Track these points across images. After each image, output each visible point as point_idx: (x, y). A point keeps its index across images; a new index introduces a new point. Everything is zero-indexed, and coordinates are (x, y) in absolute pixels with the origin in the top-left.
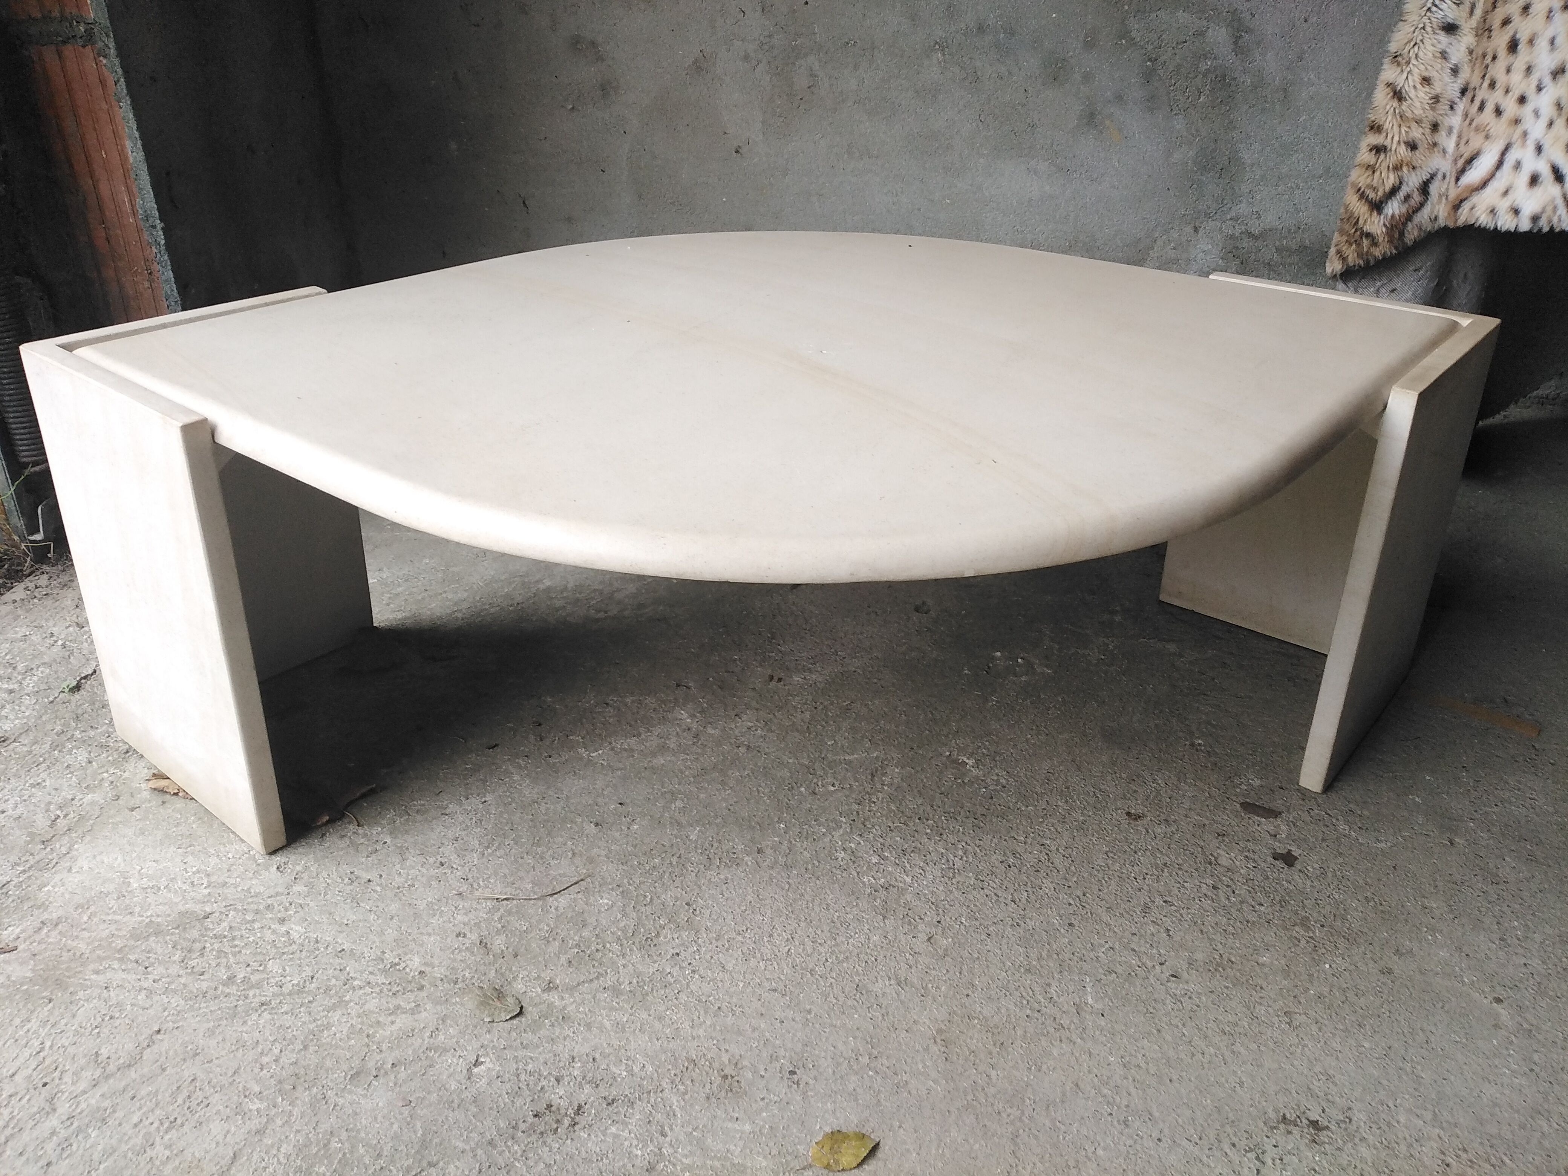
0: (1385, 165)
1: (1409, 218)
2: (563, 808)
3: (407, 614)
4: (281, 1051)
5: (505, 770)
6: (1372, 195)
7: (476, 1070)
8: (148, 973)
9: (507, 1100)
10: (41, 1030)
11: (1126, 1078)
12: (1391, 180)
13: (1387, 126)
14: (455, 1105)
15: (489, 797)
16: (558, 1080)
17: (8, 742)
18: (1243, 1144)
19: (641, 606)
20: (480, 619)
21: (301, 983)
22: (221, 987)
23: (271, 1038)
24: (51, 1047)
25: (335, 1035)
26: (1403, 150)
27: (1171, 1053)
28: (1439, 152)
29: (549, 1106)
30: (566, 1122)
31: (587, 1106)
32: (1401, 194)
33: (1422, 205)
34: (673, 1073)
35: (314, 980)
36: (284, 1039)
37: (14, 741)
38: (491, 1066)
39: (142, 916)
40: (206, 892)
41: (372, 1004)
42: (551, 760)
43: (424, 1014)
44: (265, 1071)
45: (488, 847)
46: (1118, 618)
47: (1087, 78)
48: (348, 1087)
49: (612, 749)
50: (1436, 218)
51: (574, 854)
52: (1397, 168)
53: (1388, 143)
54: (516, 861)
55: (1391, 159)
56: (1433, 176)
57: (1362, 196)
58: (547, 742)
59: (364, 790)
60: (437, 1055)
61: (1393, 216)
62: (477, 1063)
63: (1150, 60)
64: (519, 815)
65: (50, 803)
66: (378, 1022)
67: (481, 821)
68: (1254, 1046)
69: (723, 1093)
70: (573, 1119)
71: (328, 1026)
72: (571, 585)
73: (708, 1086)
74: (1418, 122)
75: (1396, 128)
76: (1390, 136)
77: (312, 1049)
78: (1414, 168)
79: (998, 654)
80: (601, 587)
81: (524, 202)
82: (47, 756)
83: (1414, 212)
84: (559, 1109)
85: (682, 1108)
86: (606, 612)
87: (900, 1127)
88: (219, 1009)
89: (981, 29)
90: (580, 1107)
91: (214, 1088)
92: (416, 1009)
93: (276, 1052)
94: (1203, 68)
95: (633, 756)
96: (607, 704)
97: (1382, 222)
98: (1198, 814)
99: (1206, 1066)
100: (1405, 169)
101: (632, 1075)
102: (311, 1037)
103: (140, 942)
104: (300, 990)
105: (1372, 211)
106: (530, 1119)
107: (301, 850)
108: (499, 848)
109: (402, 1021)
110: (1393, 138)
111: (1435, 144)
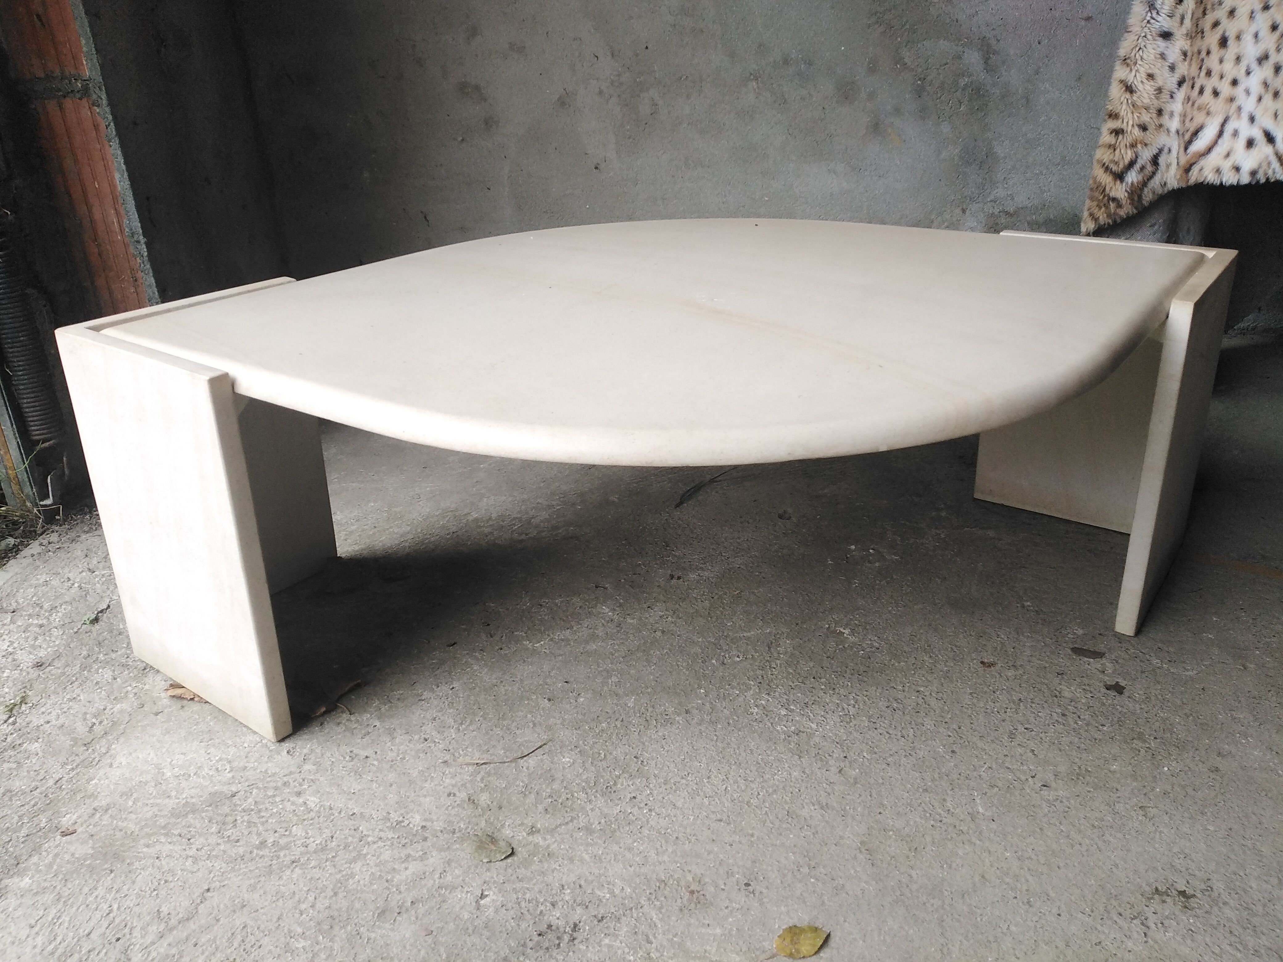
0: (1122, 145)
1: (1145, 184)
2: (519, 689)
3: (363, 546)
4: (315, 899)
5: (466, 662)
6: (1115, 168)
7: (482, 902)
8: (191, 844)
9: (513, 924)
10: (108, 895)
11: (1022, 868)
12: (1129, 155)
13: (1122, 113)
14: (470, 931)
15: (455, 685)
16: (553, 905)
17: (44, 666)
18: (1127, 913)
19: (555, 528)
20: (424, 546)
21: (323, 842)
22: (255, 851)
23: (305, 889)
24: (119, 908)
25: (359, 881)
26: (1137, 132)
27: (1054, 846)
28: (1164, 131)
29: (550, 926)
30: (566, 938)
31: (581, 924)
32: (1137, 166)
33: (1154, 173)
34: (648, 892)
35: (334, 839)
36: (316, 889)
37: (49, 665)
38: (494, 897)
39: (179, 799)
40: (230, 775)
41: (387, 855)
42: (502, 652)
43: (431, 860)
44: (304, 916)
45: (462, 724)
46: (943, 514)
47: (871, 96)
48: (377, 923)
49: (552, 640)
50: (1165, 184)
51: (534, 725)
52: (1133, 146)
53: (1124, 126)
54: (487, 733)
55: (1127, 139)
56: (1161, 151)
57: (1107, 169)
58: (497, 638)
59: (352, 684)
60: (448, 891)
61: (1132, 184)
62: (483, 896)
63: (920, 79)
64: (483, 696)
65: (86, 713)
66: (394, 869)
67: (453, 703)
68: (1119, 835)
69: (693, 905)
70: (571, 935)
71: (352, 876)
72: (494, 516)
73: (679, 901)
74: (1147, 109)
75: (1130, 115)
76: (1125, 121)
77: (341, 895)
78: (1146, 145)
79: (853, 547)
80: (519, 516)
81: (425, 218)
82: (78, 675)
83: (1148, 180)
84: (558, 928)
85: (661, 920)
86: (527, 535)
87: (845, 921)
88: (257, 868)
89: (786, 61)
90: (575, 925)
91: (263, 932)
92: (424, 856)
93: (311, 899)
94: (962, 83)
95: (570, 645)
96: (541, 605)
97: (1124, 189)
98: (1039, 659)
99: (1085, 854)
100: (1139, 146)
101: (615, 896)
102: (339, 885)
103: (180, 820)
104: (323, 848)
105: (1115, 180)
106: (536, 938)
107: (305, 737)
108: (471, 723)
109: (414, 867)
110: (1128, 123)
111: (1161, 126)
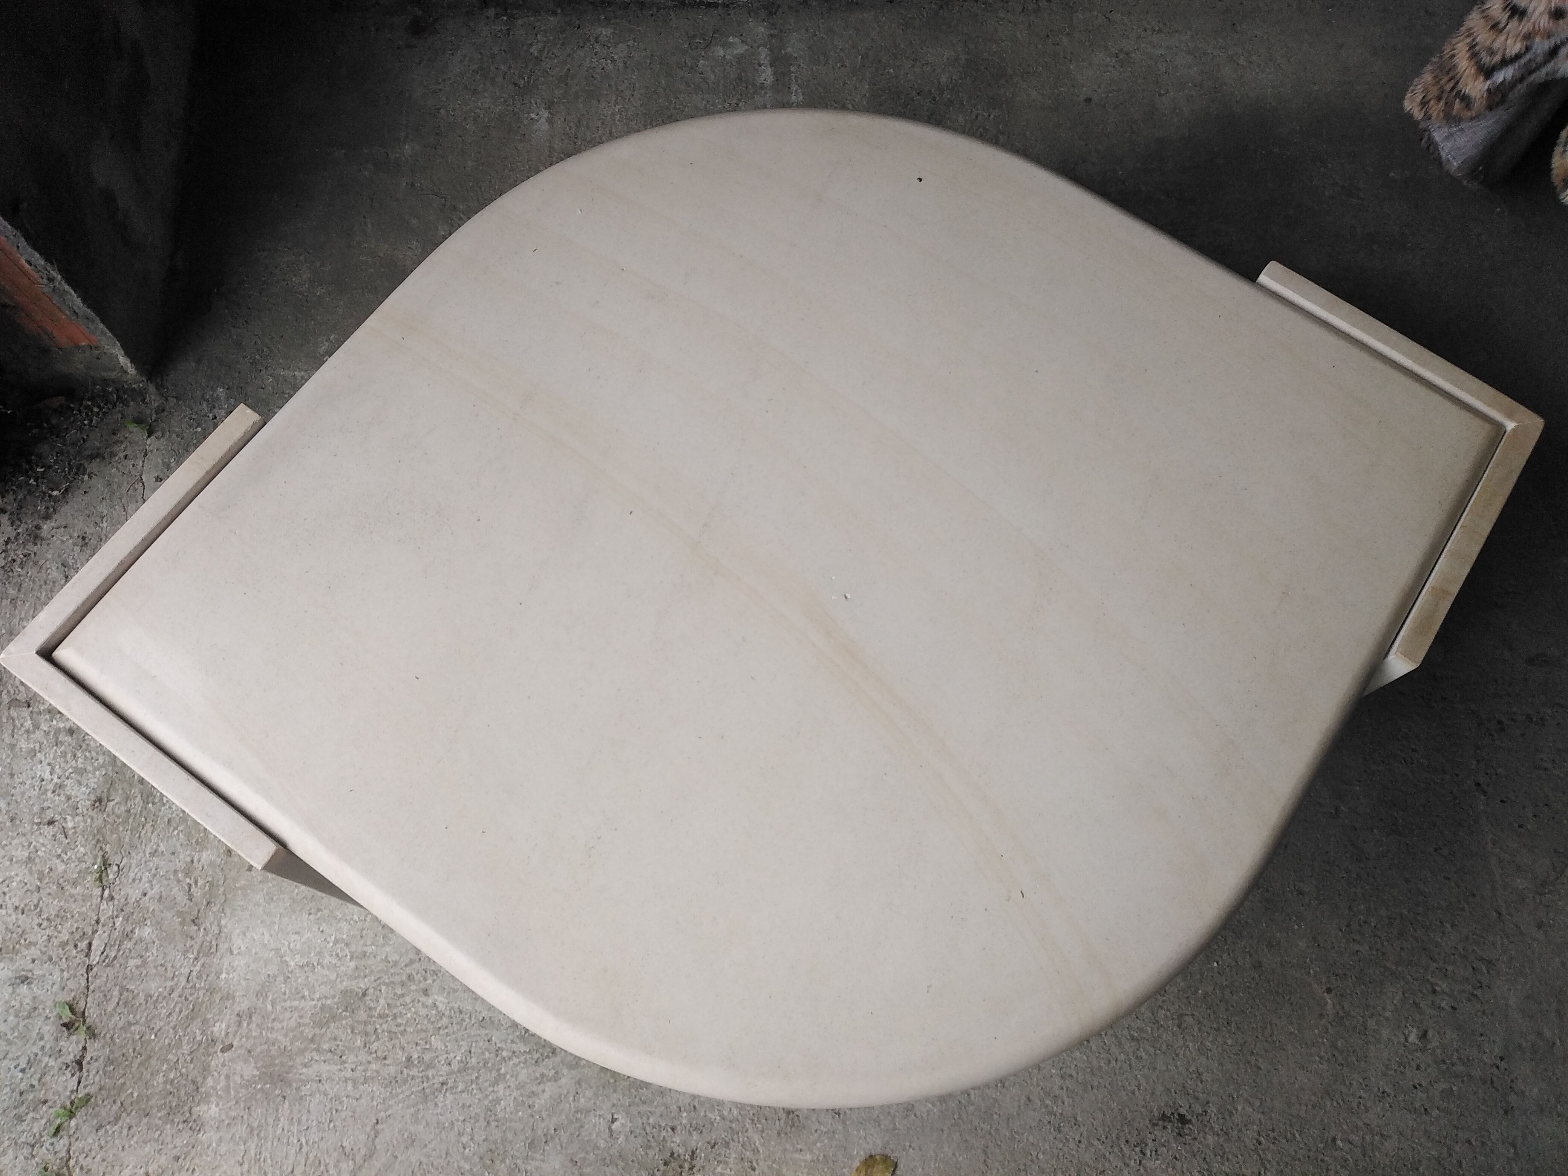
0: (1515, 30)
1: (1522, 78)
4: (472, 1129)
6: (1486, 60)
7: (614, 1127)
8: (344, 1062)
9: (642, 1153)
10: (292, 1127)
11: (1062, 1088)
12: (1516, 49)
14: (608, 1161)
16: (673, 1129)
17: (103, 804)
18: (1133, 1140)
21: (464, 1059)
22: (405, 1071)
23: (461, 1118)
24: (307, 1143)
25: (505, 1108)
27: (1095, 1063)
29: (672, 1154)
30: (687, 1165)
31: (698, 1151)
32: (1522, 60)
33: (1544, 65)
34: (751, 1113)
35: (472, 1055)
36: (470, 1118)
38: (623, 1121)
39: (313, 1000)
40: (352, 964)
41: (523, 1075)
43: (564, 1081)
44: (467, 1150)
48: (530, 1154)
50: (1553, 74)
52: (1529, 37)
53: (1529, 9)
55: (1524, 28)
57: (1474, 55)
60: (583, 1115)
61: (1502, 81)
62: (613, 1120)
66: (533, 1092)
68: (1152, 1050)
69: (789, 1128)
70: (690, 1164)
71: (498, 1101)
73: (777, 1122)
77: (493, 1124)
78: (1548, 36)
83: (1530, 73)
84: (679, 1156)
85: (763, 1145)
87: (910, 1146)
88: (412, 1093)
90: (693, 1152)
91: (438, 1169)
92: (556, 1078)
93: (469, 1130)
97: (1487, 86)
99: (1117, 1072)
101: (724, 1119)
102: (489, 1113)
103: (324, 1030)
104: (465, 1068)
105: (1480, 77)
106: (662, 1168)
109: (550, 1089)
110: (1537, 7)
